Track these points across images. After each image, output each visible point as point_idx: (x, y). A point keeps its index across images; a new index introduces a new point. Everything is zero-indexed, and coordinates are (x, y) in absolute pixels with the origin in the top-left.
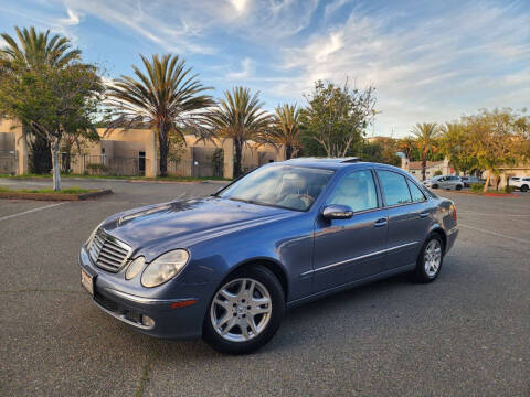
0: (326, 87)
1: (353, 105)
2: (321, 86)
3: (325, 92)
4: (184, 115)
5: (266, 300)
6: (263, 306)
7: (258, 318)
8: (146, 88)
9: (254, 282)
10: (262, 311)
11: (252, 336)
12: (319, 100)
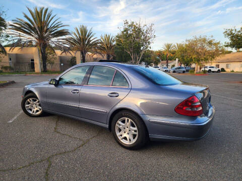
0: (130, 23)
1: (143, 33)
2: (127, 23)
3: (129, 26)
4: (54, 39)
8: (32, 25)
12: (126, 30)
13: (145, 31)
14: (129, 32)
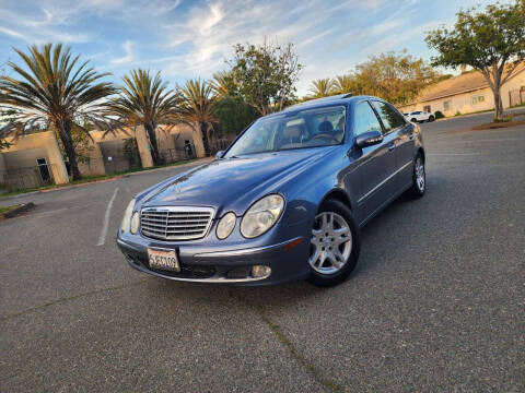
2: (242, 49)
3: (247, 54)
5: (345, 229)
6: (343, 236)
7: (341, 248)
9: (332, 215)
10: (343, 240)
11: (341, 265)
12: (242, 64)
13: (278, 59)
14: (248, 66)
